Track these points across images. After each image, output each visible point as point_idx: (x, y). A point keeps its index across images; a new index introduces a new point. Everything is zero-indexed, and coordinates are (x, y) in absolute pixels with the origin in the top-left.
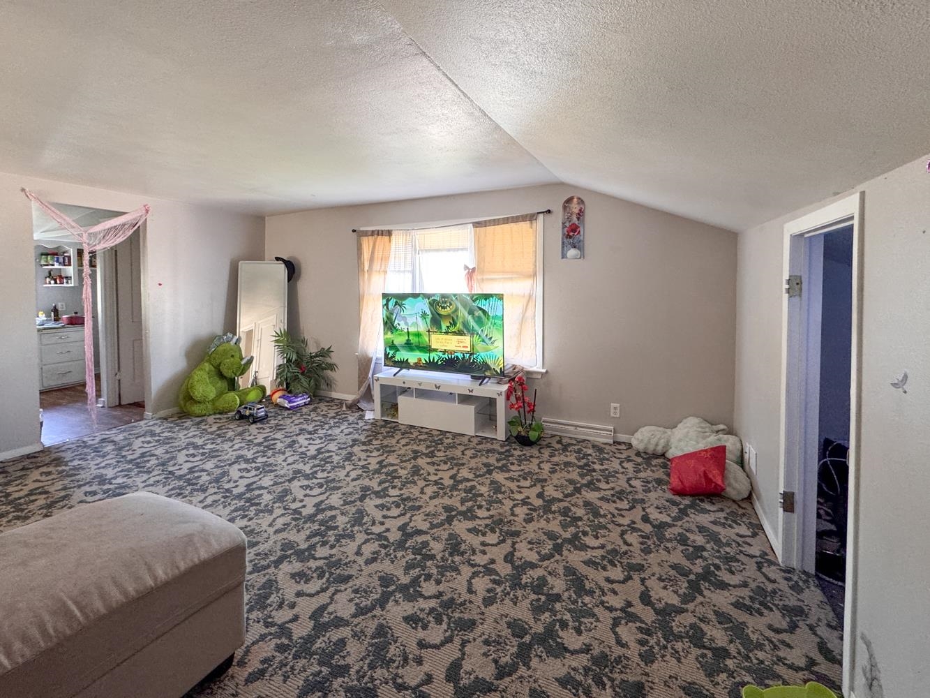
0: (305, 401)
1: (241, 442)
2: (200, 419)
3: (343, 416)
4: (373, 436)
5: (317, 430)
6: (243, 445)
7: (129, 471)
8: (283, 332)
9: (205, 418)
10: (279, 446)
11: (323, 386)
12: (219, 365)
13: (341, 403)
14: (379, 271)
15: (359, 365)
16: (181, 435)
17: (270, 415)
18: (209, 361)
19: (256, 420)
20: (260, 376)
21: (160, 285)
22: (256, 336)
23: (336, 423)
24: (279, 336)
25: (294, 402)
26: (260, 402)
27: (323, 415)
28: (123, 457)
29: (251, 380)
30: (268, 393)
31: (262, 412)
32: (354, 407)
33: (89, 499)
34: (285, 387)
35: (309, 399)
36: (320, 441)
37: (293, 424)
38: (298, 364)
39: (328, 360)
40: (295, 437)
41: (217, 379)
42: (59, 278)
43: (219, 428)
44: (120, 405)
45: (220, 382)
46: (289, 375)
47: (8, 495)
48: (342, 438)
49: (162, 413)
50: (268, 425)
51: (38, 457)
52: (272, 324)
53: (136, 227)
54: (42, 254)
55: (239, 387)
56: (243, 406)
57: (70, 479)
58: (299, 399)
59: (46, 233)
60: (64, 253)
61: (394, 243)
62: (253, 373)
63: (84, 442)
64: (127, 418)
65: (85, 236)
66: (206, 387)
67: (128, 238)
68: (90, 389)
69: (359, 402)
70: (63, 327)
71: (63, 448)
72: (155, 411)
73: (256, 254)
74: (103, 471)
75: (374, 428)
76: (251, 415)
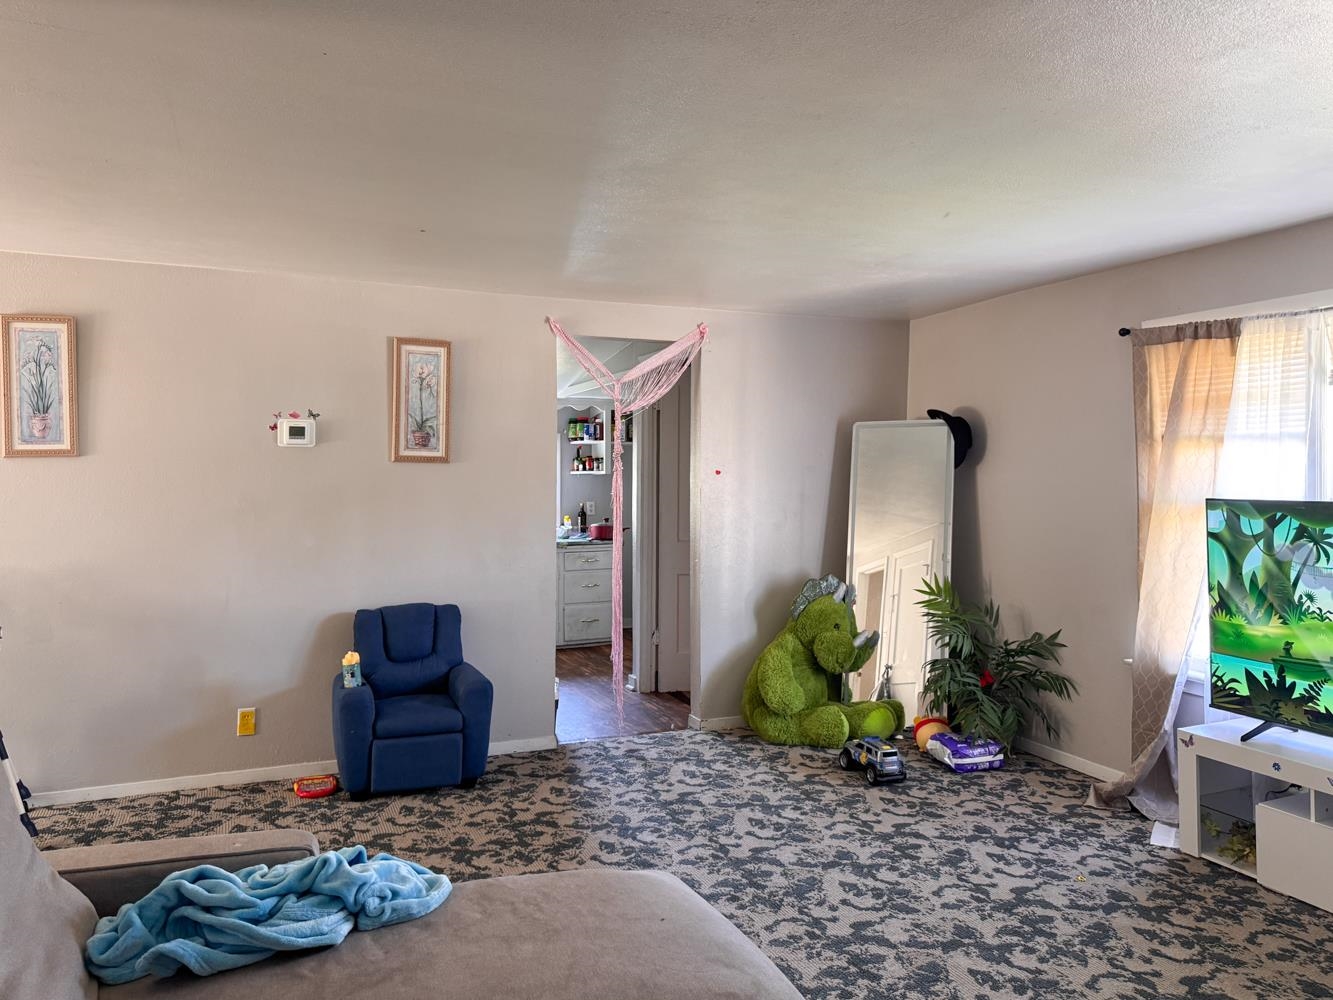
0: (990, 758)
1: (848, 822)
2: (776, 749)
3: (1089, 820)
4: (1173, 898)
5: (1018, 839)
6: (852, 829)
7: (661, 824)
8: (941, 585)
9: (785, 749)
10: (926, 854)
11: (1038, 729)
12: (812, 642)
13: (1084, 784)
14: (1199, 437)
15: (1135, 692)
16: (743, 774)
17: (910, 774)
18: (794, 631)
19: (882, 780)
20: (897, 677)
21: (718, 472)
22: (890, 587)
23: (1069, 834)
24: (932, 592)
25: (967, 756)
26: (891, 739)
27: (1035, 805)
28: (655, 792)
29: (877, 684)
30: (909, 722)
31: (892, 763)
32: (1118, 801)
33: (605, 856)
34: (945, 714)
35: (1001, 757)
36: (1023, 871)
37: (960, 811)
38: (976, 663)
39: (1051, 666)
40: (963, 842)
41: (808, 672)
42: (587, 459)
43: (809, 779)
44: (656, 693)
45: (812, 678)
46: (955, 688)
47: (513, 814)
48: (1081, 880)
49: (718, 723)
50: (904, 797)
51: (550, 759)
52: (923, 562)
53: (686, 367)
54: (570, 422)
55: (850, 696)
56: (856, 741)
57: (584, 810)
58: (977, 751)
59: (574, 387)
60: (596, 418)
61: (1244, 355)
62: (883, 669)
63: (605, 749)
64: (664, 720)
65: (617, 388)
66: (788, 687)
67: (674, 387)
68: (617, 655)
69: (1132, 792)
70: (590, 543)
71: (579, 753)
72: (705, 717)
73: (887, 405)
74: (627, 811)
75: (1175, 878)
76: (871, 765)
